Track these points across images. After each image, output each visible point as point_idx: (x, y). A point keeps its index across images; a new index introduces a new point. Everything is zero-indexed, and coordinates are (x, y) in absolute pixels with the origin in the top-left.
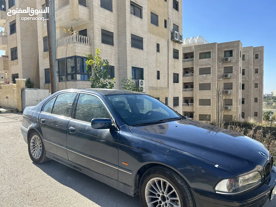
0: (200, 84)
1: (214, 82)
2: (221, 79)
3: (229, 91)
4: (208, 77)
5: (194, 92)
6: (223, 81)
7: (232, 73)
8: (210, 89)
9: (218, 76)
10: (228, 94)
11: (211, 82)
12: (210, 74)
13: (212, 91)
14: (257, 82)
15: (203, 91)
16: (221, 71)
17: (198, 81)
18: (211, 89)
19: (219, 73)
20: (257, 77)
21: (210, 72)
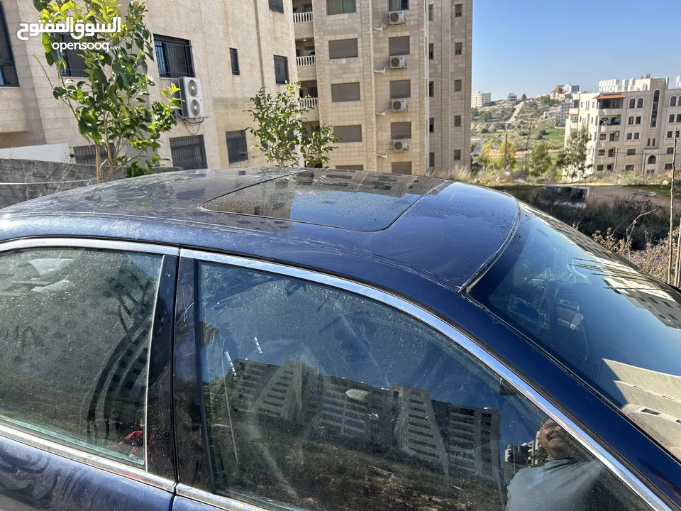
0: (332, 85)
1: (369, 80)
2: (384, 71)
3: (404, 103)
4: (352, 66)
5: (320, 109)
6: (388, 77)
7: (408, 53)
8: (358, 99)
9: (375, 63)
10: (402, 109)
11: (360, 80)
12: (357, 56)
13: (363, 103)
14: (459, 78)
15: (341, 104)
16: (382, 48)
17: (327, 77)
18: (362, 98)
19: (378, 55)
20: (460, 65)
21: (357, 53)
